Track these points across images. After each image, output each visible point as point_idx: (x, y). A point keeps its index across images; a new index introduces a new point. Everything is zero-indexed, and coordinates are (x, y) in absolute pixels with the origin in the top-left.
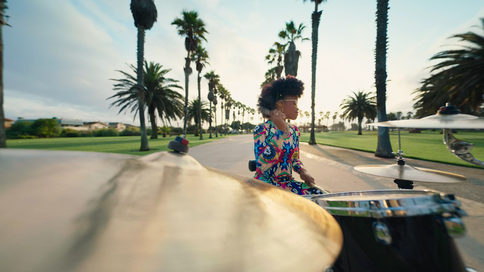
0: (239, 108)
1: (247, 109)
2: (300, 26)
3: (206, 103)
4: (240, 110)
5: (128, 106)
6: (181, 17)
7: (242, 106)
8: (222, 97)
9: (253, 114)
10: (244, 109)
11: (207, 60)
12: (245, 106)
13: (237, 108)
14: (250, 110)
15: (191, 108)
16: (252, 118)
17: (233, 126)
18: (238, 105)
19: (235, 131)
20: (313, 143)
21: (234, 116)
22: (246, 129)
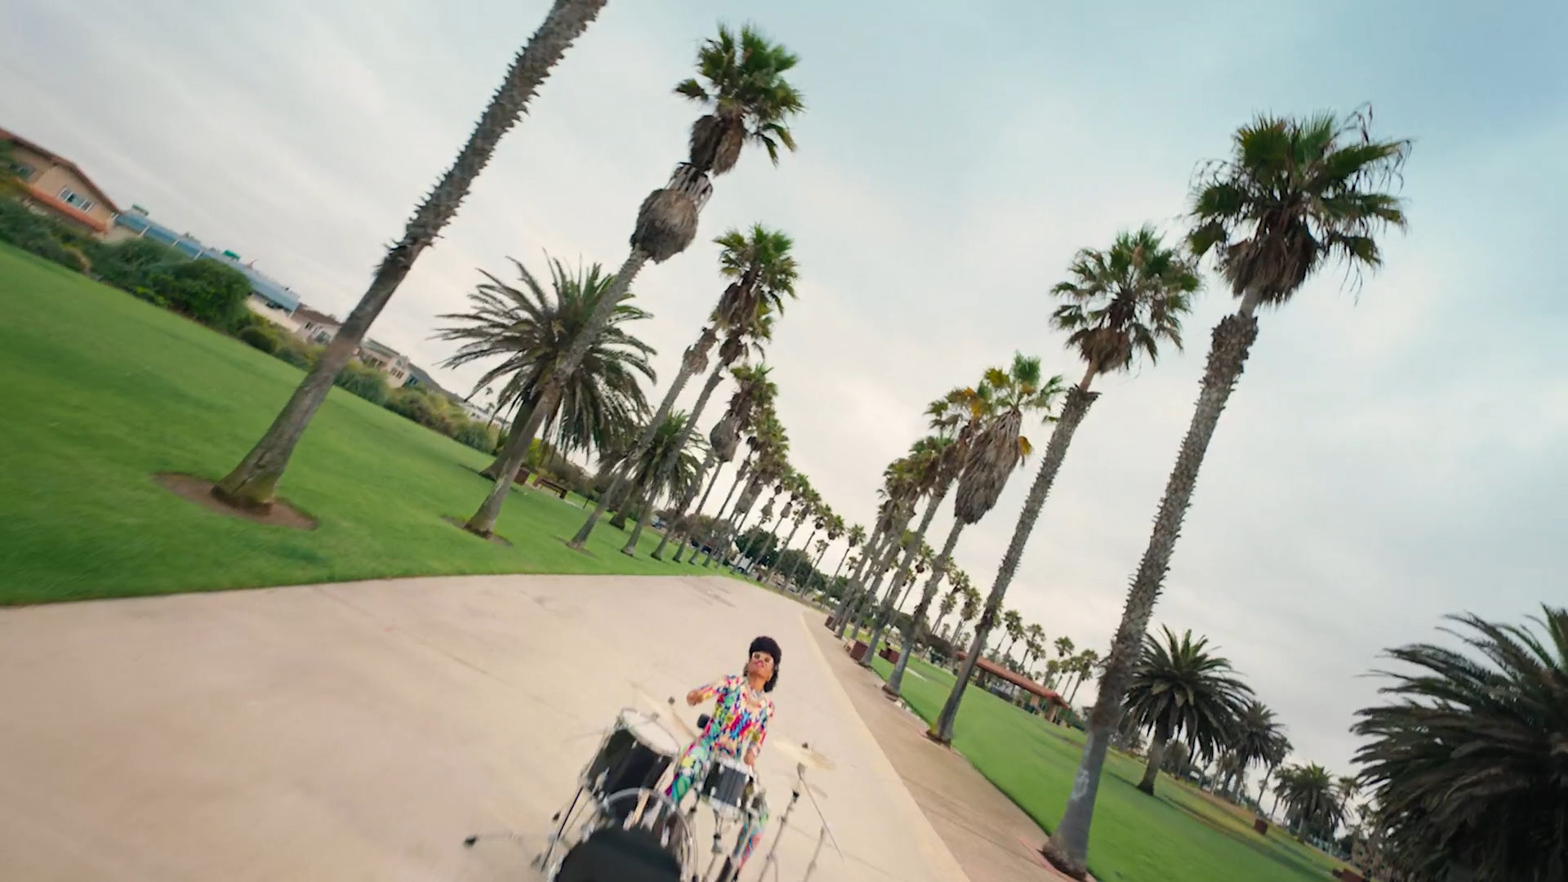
0: (794, 497)
1: (818, 510)
2: (1052, 382)
3: (700, 438)
4: (794, 503)
6: (748, 236)
7: (803, 495)
8: (754, 444)
9: (831, 537)
10: (808, 507)
11: (763, 342)
12: (816, 497)
13: (786, 495)
14: (826, 519)
16: (822, 546)
17: (749, 545)
18: (795, 485)
19: (745, 563)
20: (941, 735)
21: (766, 512)
22: (786, 576)
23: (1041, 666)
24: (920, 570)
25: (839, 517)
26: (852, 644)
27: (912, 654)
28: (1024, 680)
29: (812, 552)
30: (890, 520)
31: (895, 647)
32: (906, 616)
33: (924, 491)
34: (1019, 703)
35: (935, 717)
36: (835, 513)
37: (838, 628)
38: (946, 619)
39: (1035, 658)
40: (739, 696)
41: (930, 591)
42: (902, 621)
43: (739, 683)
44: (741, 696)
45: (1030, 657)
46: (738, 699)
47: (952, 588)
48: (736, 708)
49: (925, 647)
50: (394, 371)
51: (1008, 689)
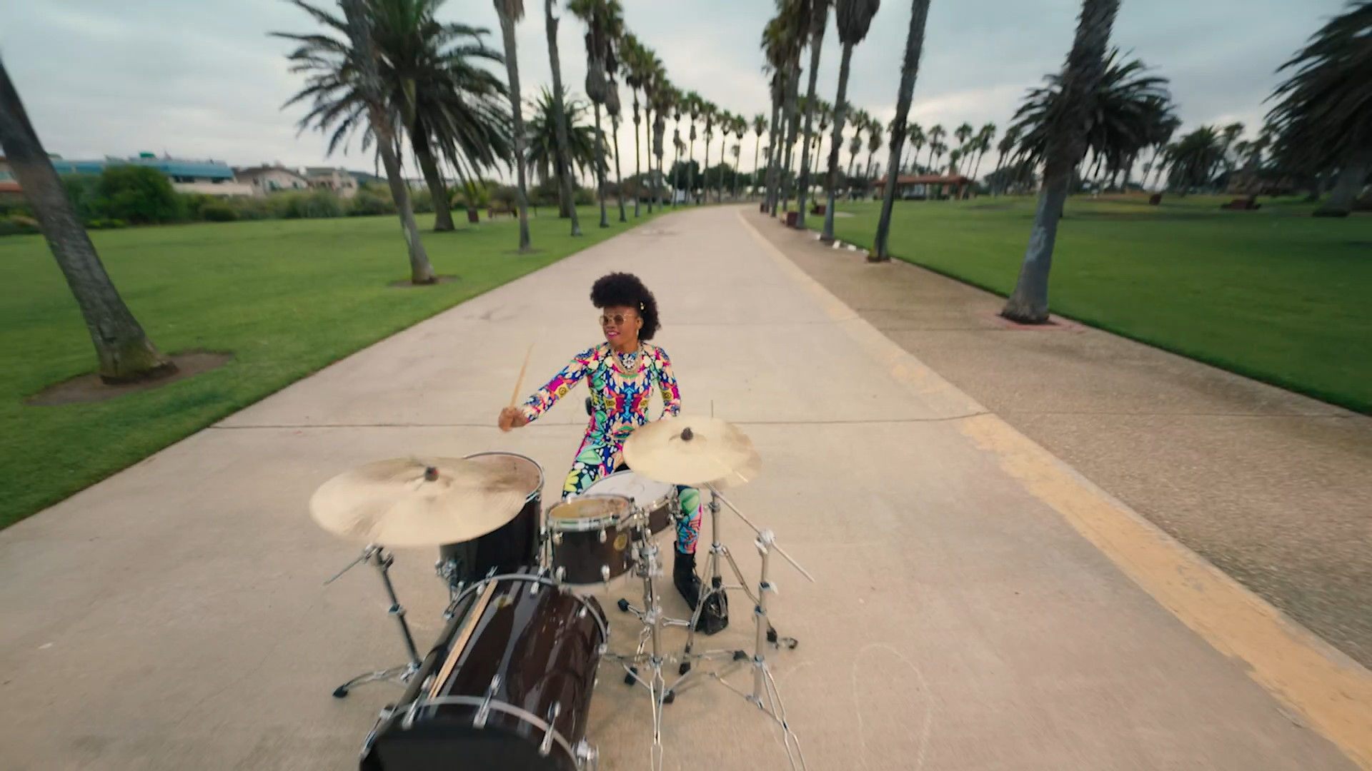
0: (694, 117)
1: (719, 118)
3: (582, 106)
4: (696, 123)
5: (349, 129)
7: (702, 110)
8: (634, 82)
9: (740, 137)
10: (709, 120)
12: (712, 108)
13: (686, 119)
14: (729, 123)
15: (540, 124)
16: (736, 150)
17: (676, 178)
18: (690, 106)
19: (680, 195)
20: (880, 254)
21: (678, 142)
22: (718, 189)
23: (946, 159)
24: (823, 127)
25: (739, 117)
26: (785, 217)
27: (836, 202)
28: (933, 178)
29: (730, 159)
30: (783, 91)
31: (822, 202)
32: (823, 174)
33: (804, 42)
34: (932, 198)
35: (871, 242)
36: (734, 115)
37: (771, 209)
38: (857, 159)
39: (939, 154)
40: (607, 372)
41: (837, 141)
42: (821, 179)
43: (601, 359)
44: (611, 371)
45: (935, 155)
46: (609, 377)
47: (855, 129)
48: (611, 388)
49: (846, 189)
50: (343, 185)
51: (920, 190)
